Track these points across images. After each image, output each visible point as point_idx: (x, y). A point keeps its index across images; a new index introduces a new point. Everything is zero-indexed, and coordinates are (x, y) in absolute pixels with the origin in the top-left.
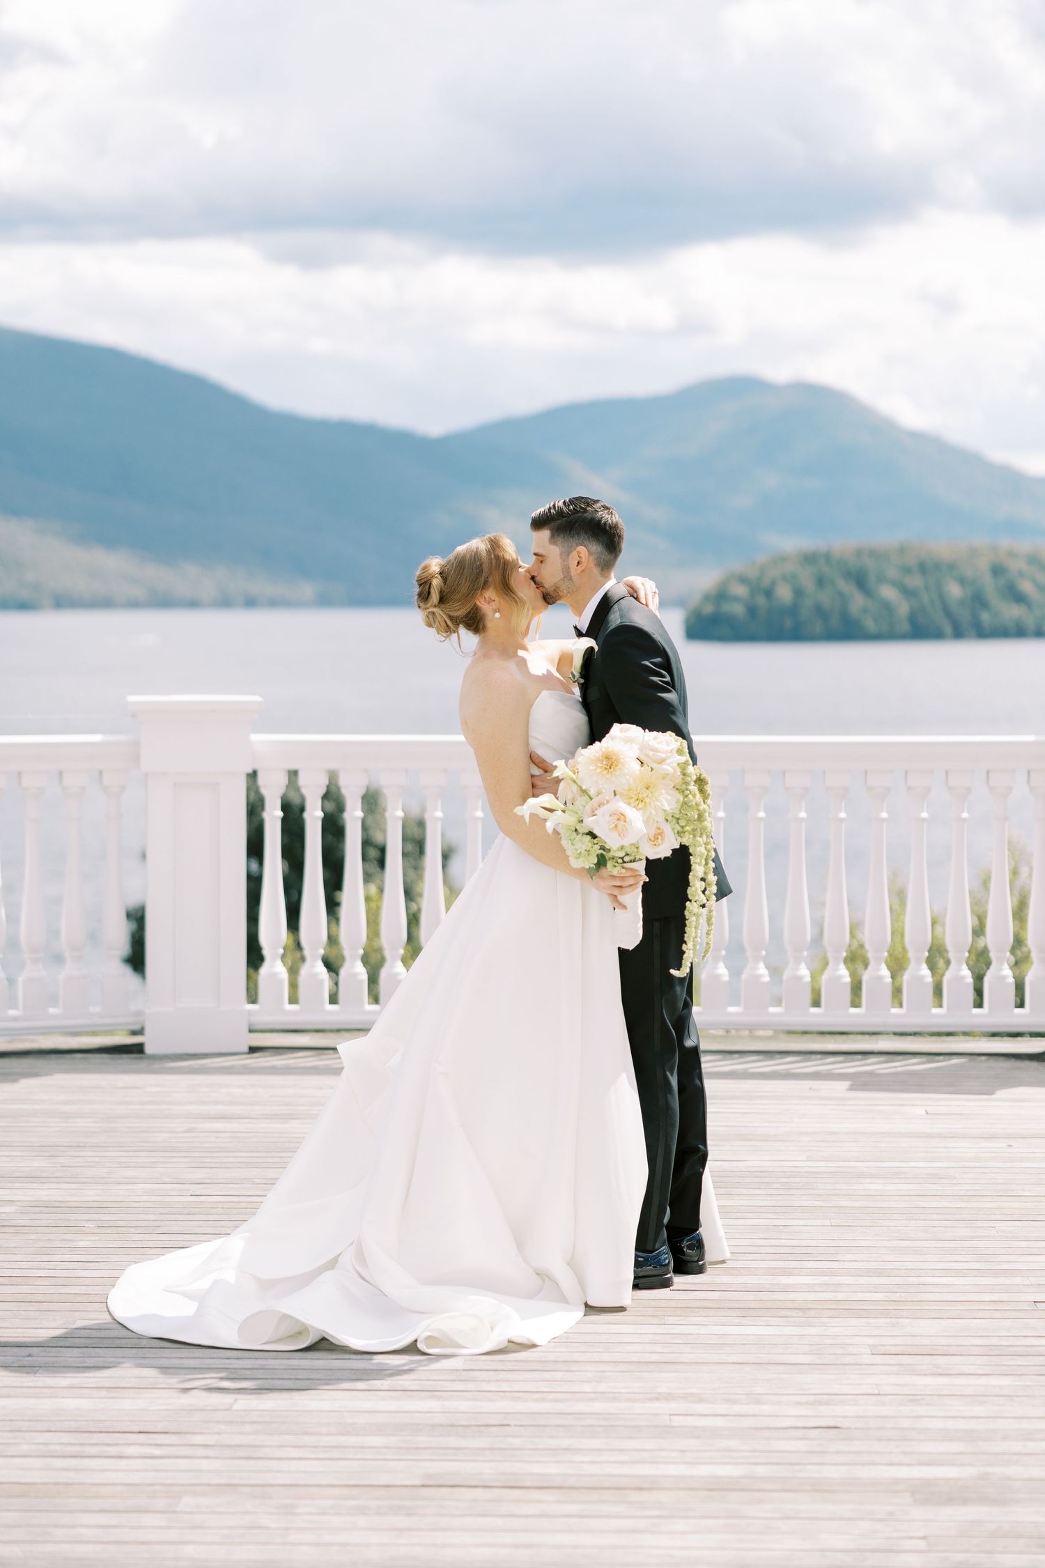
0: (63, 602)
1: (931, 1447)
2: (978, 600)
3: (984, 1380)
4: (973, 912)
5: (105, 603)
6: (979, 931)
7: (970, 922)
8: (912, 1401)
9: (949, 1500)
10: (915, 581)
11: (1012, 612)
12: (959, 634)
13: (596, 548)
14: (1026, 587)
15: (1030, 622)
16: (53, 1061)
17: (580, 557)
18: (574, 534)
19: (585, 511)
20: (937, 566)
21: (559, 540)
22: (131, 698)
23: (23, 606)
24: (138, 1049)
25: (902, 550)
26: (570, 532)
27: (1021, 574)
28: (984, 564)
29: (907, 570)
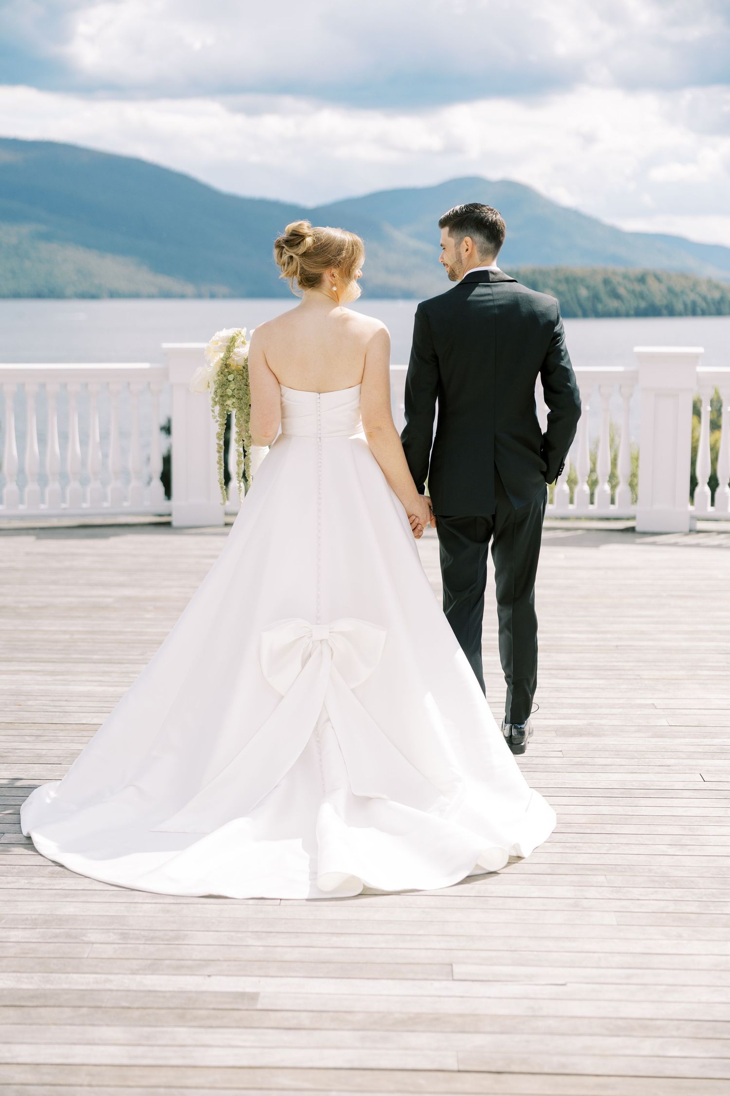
0: (114, 295)
1: (565, 711)
2: (596, 298)
3: (591, 682)
4: (591, 460)
5: (135, 295)
6: (593, 471)
7: (589, 466)
8: (556, 691)
9: (574, 735)
10: (563, 287)
11: (614, 304)
12: (585, 315)
13: (479, 239)
14: (622, 291)
15: (623, 309)
16: (126, 530)
17: (467, 245)
18: (464, 229)
19: (473, 212)
20: (575, 280)
21: (454, 233)
22: (166, 345)
23: (93, 297)
24: (168, 524)
25: (557, 271)
26: (461, 227)
27: (619, 284)
28: (599, 279)
29: (559, 281)
